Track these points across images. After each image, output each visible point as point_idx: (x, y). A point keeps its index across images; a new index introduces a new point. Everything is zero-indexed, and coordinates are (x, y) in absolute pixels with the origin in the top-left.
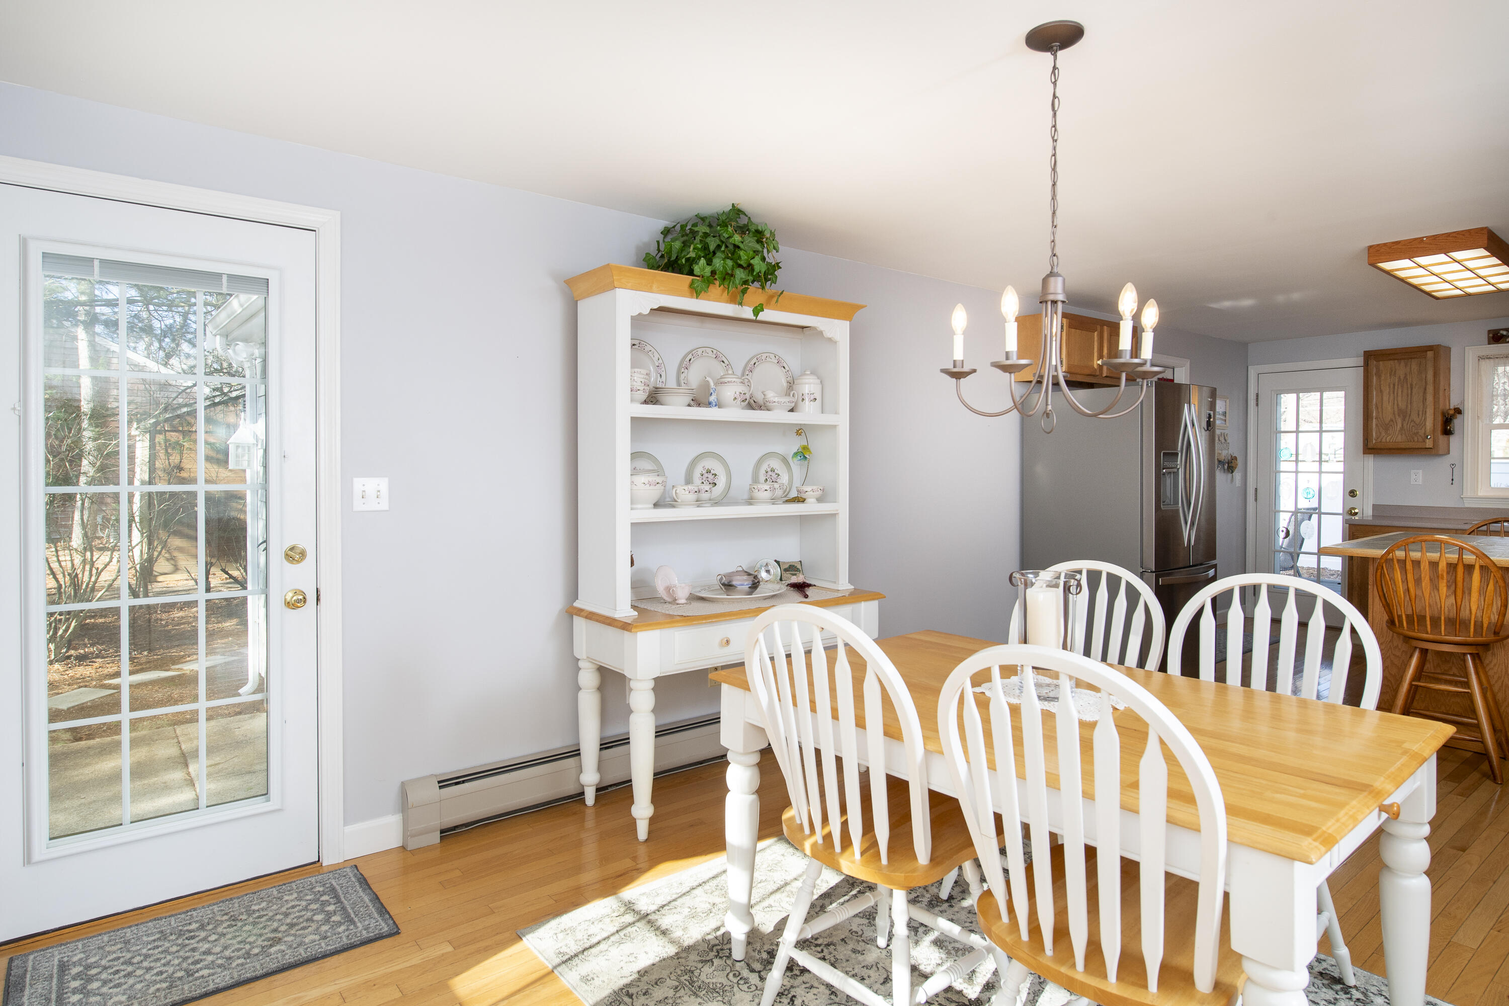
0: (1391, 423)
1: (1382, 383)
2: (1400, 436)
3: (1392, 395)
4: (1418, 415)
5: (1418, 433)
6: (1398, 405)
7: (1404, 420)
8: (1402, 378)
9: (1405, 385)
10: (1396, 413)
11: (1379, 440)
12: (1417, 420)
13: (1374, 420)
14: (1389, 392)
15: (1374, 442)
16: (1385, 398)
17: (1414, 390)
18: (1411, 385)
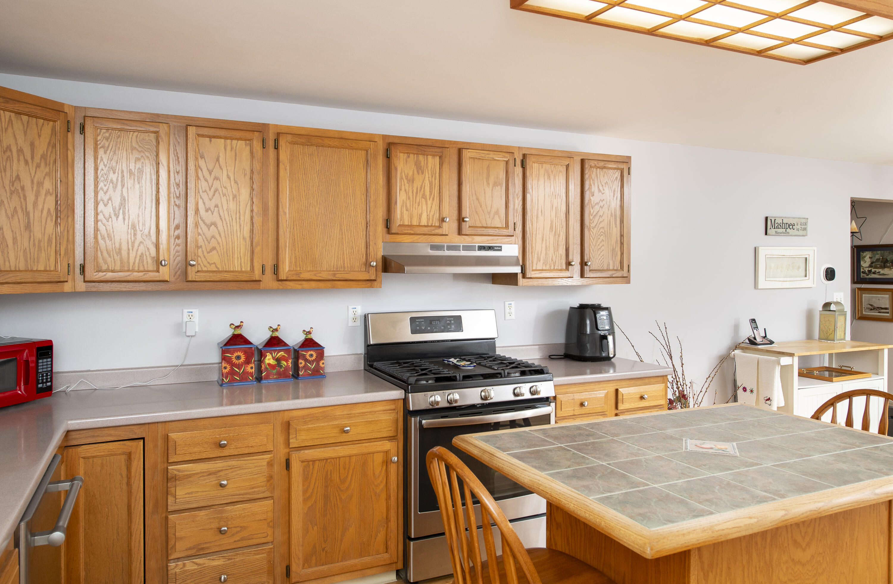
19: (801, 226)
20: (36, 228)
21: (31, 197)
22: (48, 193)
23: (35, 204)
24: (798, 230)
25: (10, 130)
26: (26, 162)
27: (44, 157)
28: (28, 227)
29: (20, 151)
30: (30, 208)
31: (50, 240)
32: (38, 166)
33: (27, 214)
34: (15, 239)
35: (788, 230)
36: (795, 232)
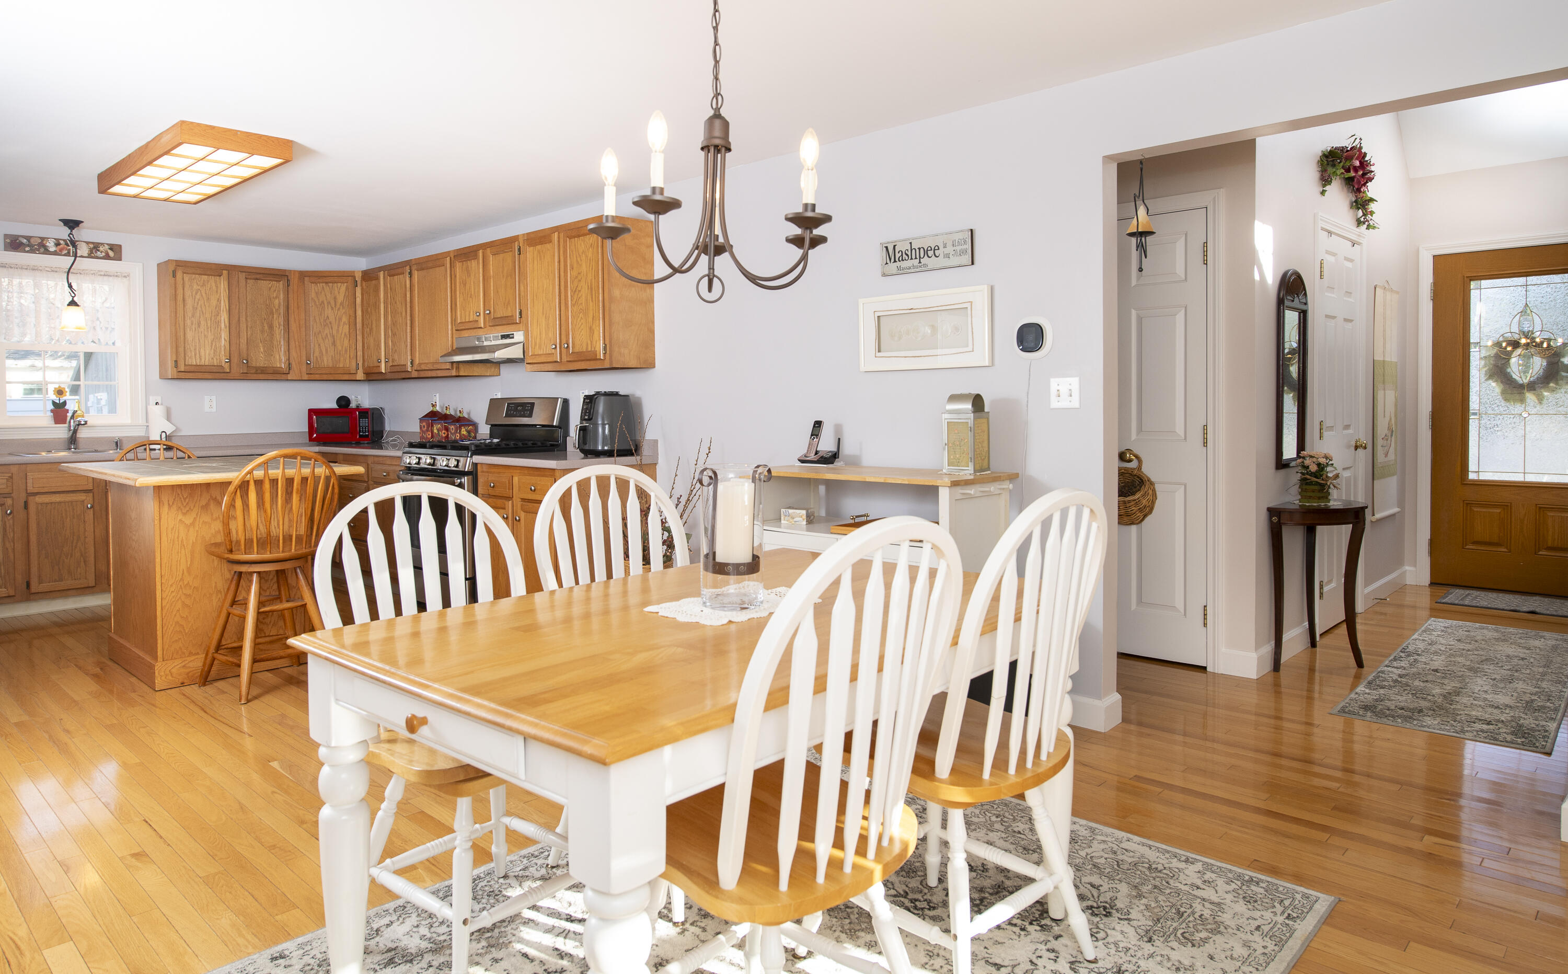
19: (954, 248)
20: (338, 344)
21: (335, 327)
22: (344, 323)
23: (338, 331)
24: (947, 256)
25: (323, 293)
26: (332, 309)
27: (342, 304)
28: (334, 344)
29: (329, 303)
30: (335, 332)
31: (346, 351)
32: (339, 309)
33: (333, 337)
34: (327, 350)
35: (925, 260)
36: (941, 262)
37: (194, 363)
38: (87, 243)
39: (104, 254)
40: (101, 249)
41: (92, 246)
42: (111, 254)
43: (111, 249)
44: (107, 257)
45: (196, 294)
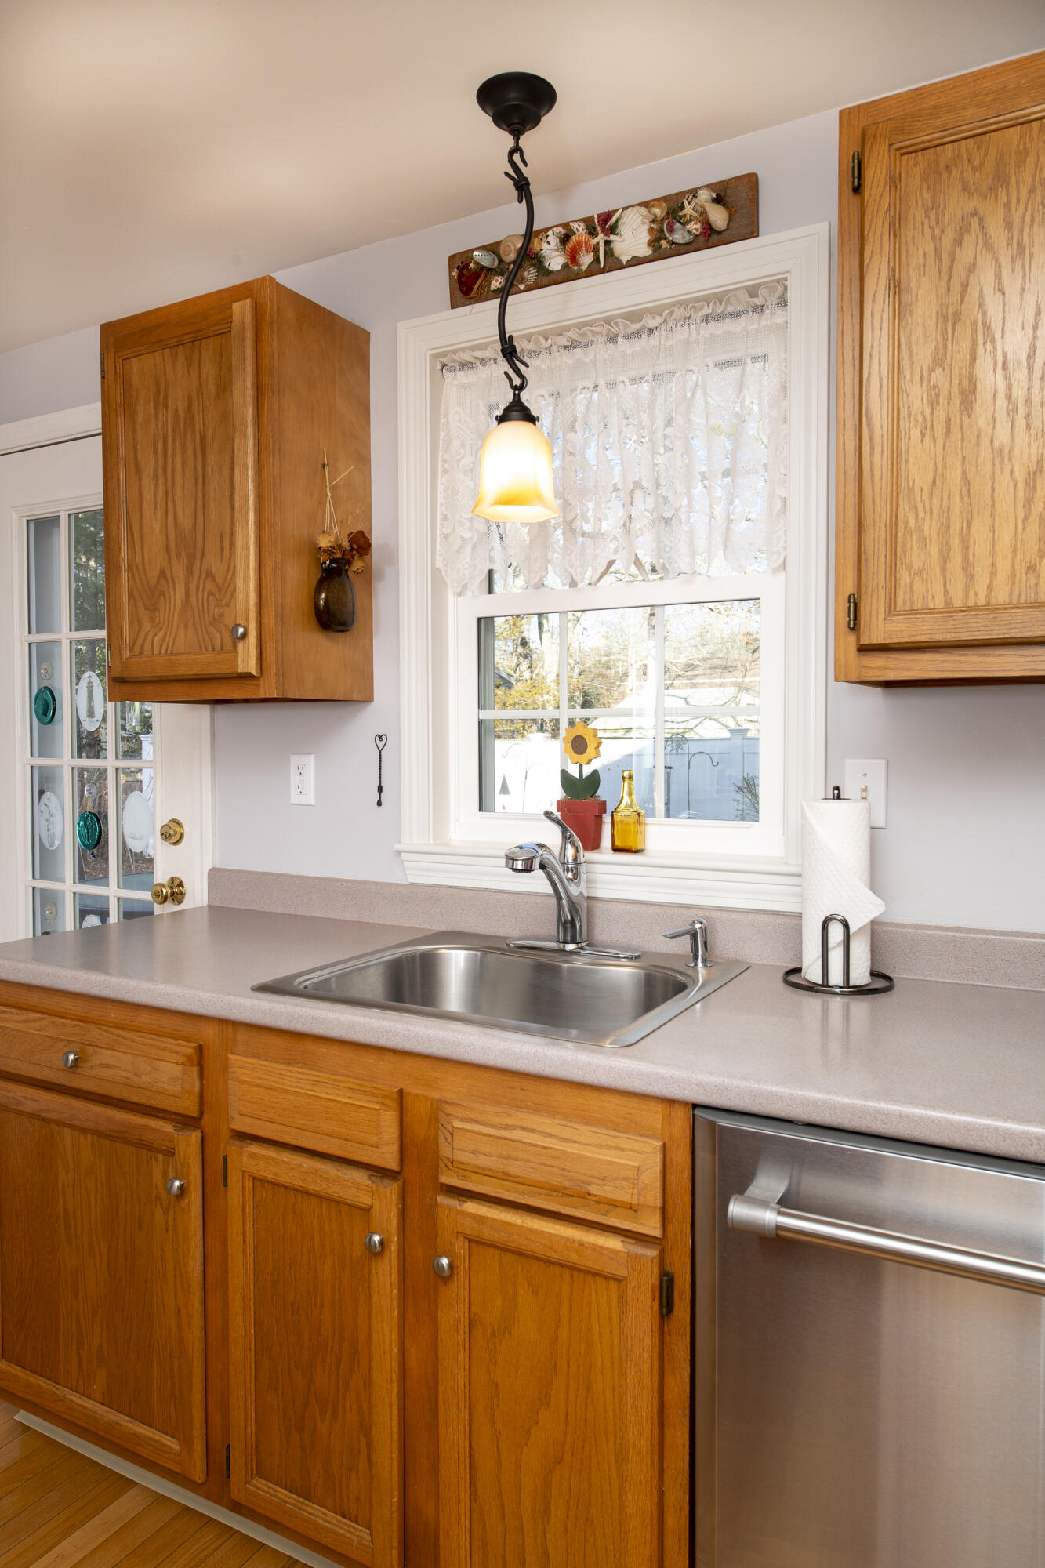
0: (163, 581)
1: (139, 434)
2: (182, 631)
3: (161, 481)
4: (222, 549)
5: (222, 615)
6: (175, 518)
7: (189, 572)
8: (181, 412)
9: (189, 437)
10: (172, 545)
11: (137, 649)
12: (217, 569)
13: (124, 576)
14: (155, 470)
15: (126, 654)
16: (148, 497)
17: (212, 459)
18: (203, 438)
37: (939, 603)
38: (646, 205)
39: (695, 227)
40: (688, 210)
41: (658, 212)
42: (718, 217)
43: (718, 200)
44: (710, 237)
45: (958, 242)
